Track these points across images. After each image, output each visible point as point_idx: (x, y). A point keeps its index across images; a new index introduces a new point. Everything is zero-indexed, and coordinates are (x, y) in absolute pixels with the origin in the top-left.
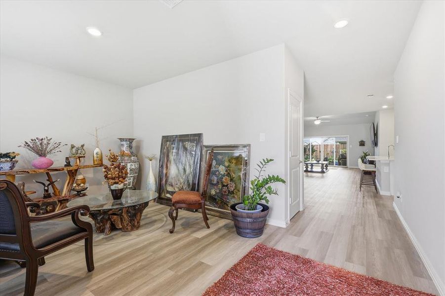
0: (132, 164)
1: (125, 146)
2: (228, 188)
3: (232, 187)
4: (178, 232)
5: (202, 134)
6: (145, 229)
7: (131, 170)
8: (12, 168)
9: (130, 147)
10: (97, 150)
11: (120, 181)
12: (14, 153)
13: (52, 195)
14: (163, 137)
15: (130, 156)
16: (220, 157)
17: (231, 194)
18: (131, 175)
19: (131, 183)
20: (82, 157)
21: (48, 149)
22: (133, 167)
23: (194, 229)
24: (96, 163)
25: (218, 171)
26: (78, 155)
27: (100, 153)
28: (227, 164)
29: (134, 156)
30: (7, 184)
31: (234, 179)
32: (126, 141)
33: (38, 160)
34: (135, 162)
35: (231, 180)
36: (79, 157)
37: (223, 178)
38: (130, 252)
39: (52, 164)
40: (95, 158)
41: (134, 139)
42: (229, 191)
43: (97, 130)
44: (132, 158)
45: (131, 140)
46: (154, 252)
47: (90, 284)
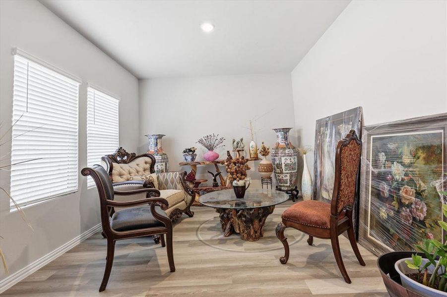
0: (287, 158)
1: (280, 137)
2: (411, 211)
3: (422, 211)
4: (293, 267)
5: (360, 108)
6: (263, 243)
7: (286, 165)
8: (193, 159)
9: (286, 138)
10: (252, 143)
11: (238, 177)
12: (193, 148)
13: (219, 184)
14: (318, 121)
15: (284, 149)
16: (392, 146)
17: (420, 228)
18: (287, 172)
19: (289, 181)
20: (240, 150)
21: (215, 145)
22: (288, 162)
23: (322, 272)
24: (252, 157)
25: (390, 173)
26: (238, 149)
27: (254, 146)
28: (407, 160)
29: (289, 148)
30: (90, 172)
31: (425, 194)
32: (280, 131)
33: (209, 154)
34: (291, 156)
35: (418, 194)
36: (238, 151)
37: (399, 190)
38: (219, 267)
39: (218, 157)
40: (251, 152)
41: (289, 129)
42: (414, 219)
43: (251, 123)
44: (287, 151)
45: (286, 131)
46: (235, 282)
47: (157, 286)
